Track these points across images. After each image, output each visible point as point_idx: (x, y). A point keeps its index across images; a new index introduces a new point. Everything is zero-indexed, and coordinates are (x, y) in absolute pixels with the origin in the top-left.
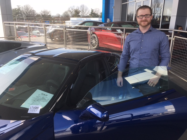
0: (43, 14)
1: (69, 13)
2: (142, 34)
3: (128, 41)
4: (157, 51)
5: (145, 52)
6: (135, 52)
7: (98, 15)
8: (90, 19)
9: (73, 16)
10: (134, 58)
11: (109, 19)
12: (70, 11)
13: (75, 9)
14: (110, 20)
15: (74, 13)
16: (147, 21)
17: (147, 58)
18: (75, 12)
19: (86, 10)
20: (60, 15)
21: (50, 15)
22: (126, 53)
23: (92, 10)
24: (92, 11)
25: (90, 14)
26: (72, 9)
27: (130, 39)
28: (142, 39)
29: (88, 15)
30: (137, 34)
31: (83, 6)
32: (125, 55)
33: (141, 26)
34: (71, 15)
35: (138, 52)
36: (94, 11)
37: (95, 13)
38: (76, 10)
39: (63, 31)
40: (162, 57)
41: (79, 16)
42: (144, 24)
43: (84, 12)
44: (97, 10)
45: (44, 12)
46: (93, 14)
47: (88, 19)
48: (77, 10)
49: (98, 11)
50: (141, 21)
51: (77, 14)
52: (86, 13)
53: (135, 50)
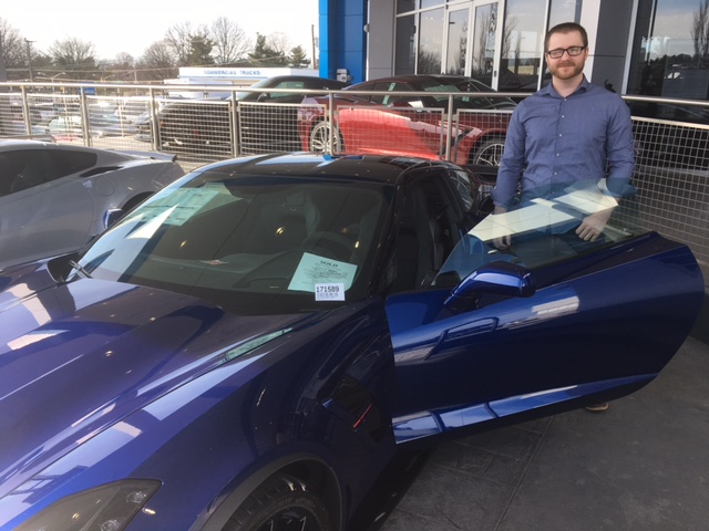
0: (64, 54)
1: (170, 50)
2: (562, 98)
3: (521, 120)
4: (601, 146)
5: (571, 148)
6: (543, 149)
7: (283, 59)
8: (259, 73)
9: (186, 62)
10: (537, 166)
11: (344, 71)
12: (174, 43)
13: (192, 34)
14: (348, 74)
15: (187, 49)
16: (573, 64)
17: (573, 163)
18: (194, 45)
19: (237, 37)
20: (132, 59)
21: (90, 60)
22: (514, 153)
23: (260, 37)
24: (261, 41)
25: (253, 52)
26: (182, 35)
27: (527, 114)
28: (559, 113)
29: (246, 56)
30: (547, 100)
31: (222, 24)
32: (512, 160)
33: (558, 77)
34: (177, 59)
35: (552, 148)
36: (267, 42)
37: (273, 48)
38: (195, 38)
39: (227, 109)
40: (613, 162)
41: (208, 62)
42: (565, 71)
43: (230, 44)
44: (280, 37)
45: (69, 46)
46: (263, 52)
47: (250, 73)
48: (199, 38)
49: (284, 41)
50: (559, 66)
51: (200, 52)
52: (238, 51)
53: (542, 144)
